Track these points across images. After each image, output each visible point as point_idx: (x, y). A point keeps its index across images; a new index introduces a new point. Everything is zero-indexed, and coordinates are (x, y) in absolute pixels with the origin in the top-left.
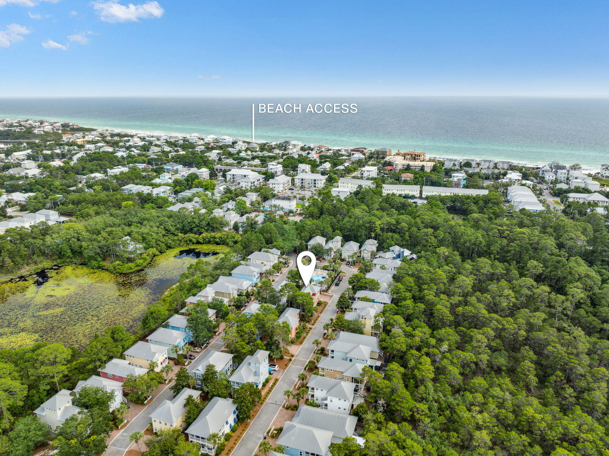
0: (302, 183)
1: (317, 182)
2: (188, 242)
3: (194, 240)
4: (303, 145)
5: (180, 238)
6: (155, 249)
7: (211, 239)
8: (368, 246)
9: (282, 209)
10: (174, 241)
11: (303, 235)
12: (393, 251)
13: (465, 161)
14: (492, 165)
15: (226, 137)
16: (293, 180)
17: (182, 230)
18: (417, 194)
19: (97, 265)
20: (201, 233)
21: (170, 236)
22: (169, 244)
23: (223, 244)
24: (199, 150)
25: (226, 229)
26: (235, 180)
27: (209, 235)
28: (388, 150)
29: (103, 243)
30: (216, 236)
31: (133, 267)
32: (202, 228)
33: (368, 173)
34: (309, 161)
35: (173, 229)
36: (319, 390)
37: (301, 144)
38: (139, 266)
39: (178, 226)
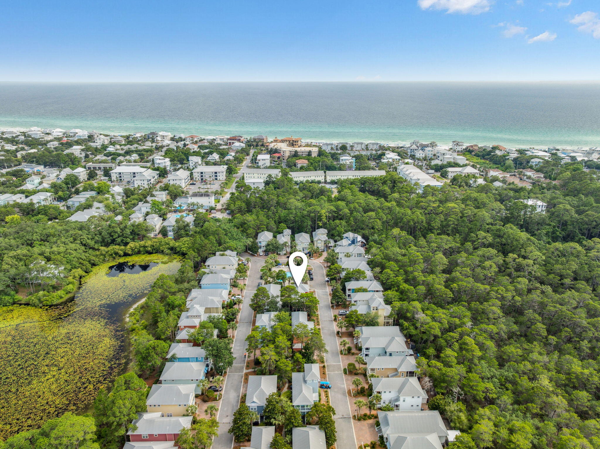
0: (202, 176)
1: (218, 174)
2: (114, 255)
3: (121, 253)
4: (172, 136)
5: (104, 253)
6: (80, 269)
7: (141, 249)
8: (321, 235)
9: (202, 206)
10: (97, 256)
11: (249, 232)
12: (347, 238)
13: (341, 145)
14: (363, 146)
15: (77, 130)
16: (191, 174)
17: (101, 242)
18: (322, 179)
19: (11, 301)
20: (126, 244)
21: (91, 251)
22: (92, 262)
23: (156, 253)
24: (52, 146)
25: (152, 235)
26: (122, 178)
27: (137, 244)
28: (265, 138)
29: (13, 271)
30: (147, 245)
31: (63, 296)
32: (126, 237)
33: (264, 162)
34: (194, 152)
35: (92, 243)
36: (387, 393)
37: (170, 135)
38: (70, 292)
39: (96, 238)
